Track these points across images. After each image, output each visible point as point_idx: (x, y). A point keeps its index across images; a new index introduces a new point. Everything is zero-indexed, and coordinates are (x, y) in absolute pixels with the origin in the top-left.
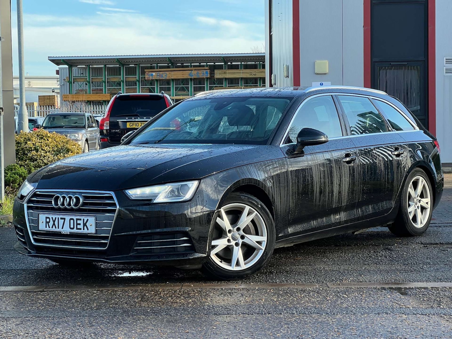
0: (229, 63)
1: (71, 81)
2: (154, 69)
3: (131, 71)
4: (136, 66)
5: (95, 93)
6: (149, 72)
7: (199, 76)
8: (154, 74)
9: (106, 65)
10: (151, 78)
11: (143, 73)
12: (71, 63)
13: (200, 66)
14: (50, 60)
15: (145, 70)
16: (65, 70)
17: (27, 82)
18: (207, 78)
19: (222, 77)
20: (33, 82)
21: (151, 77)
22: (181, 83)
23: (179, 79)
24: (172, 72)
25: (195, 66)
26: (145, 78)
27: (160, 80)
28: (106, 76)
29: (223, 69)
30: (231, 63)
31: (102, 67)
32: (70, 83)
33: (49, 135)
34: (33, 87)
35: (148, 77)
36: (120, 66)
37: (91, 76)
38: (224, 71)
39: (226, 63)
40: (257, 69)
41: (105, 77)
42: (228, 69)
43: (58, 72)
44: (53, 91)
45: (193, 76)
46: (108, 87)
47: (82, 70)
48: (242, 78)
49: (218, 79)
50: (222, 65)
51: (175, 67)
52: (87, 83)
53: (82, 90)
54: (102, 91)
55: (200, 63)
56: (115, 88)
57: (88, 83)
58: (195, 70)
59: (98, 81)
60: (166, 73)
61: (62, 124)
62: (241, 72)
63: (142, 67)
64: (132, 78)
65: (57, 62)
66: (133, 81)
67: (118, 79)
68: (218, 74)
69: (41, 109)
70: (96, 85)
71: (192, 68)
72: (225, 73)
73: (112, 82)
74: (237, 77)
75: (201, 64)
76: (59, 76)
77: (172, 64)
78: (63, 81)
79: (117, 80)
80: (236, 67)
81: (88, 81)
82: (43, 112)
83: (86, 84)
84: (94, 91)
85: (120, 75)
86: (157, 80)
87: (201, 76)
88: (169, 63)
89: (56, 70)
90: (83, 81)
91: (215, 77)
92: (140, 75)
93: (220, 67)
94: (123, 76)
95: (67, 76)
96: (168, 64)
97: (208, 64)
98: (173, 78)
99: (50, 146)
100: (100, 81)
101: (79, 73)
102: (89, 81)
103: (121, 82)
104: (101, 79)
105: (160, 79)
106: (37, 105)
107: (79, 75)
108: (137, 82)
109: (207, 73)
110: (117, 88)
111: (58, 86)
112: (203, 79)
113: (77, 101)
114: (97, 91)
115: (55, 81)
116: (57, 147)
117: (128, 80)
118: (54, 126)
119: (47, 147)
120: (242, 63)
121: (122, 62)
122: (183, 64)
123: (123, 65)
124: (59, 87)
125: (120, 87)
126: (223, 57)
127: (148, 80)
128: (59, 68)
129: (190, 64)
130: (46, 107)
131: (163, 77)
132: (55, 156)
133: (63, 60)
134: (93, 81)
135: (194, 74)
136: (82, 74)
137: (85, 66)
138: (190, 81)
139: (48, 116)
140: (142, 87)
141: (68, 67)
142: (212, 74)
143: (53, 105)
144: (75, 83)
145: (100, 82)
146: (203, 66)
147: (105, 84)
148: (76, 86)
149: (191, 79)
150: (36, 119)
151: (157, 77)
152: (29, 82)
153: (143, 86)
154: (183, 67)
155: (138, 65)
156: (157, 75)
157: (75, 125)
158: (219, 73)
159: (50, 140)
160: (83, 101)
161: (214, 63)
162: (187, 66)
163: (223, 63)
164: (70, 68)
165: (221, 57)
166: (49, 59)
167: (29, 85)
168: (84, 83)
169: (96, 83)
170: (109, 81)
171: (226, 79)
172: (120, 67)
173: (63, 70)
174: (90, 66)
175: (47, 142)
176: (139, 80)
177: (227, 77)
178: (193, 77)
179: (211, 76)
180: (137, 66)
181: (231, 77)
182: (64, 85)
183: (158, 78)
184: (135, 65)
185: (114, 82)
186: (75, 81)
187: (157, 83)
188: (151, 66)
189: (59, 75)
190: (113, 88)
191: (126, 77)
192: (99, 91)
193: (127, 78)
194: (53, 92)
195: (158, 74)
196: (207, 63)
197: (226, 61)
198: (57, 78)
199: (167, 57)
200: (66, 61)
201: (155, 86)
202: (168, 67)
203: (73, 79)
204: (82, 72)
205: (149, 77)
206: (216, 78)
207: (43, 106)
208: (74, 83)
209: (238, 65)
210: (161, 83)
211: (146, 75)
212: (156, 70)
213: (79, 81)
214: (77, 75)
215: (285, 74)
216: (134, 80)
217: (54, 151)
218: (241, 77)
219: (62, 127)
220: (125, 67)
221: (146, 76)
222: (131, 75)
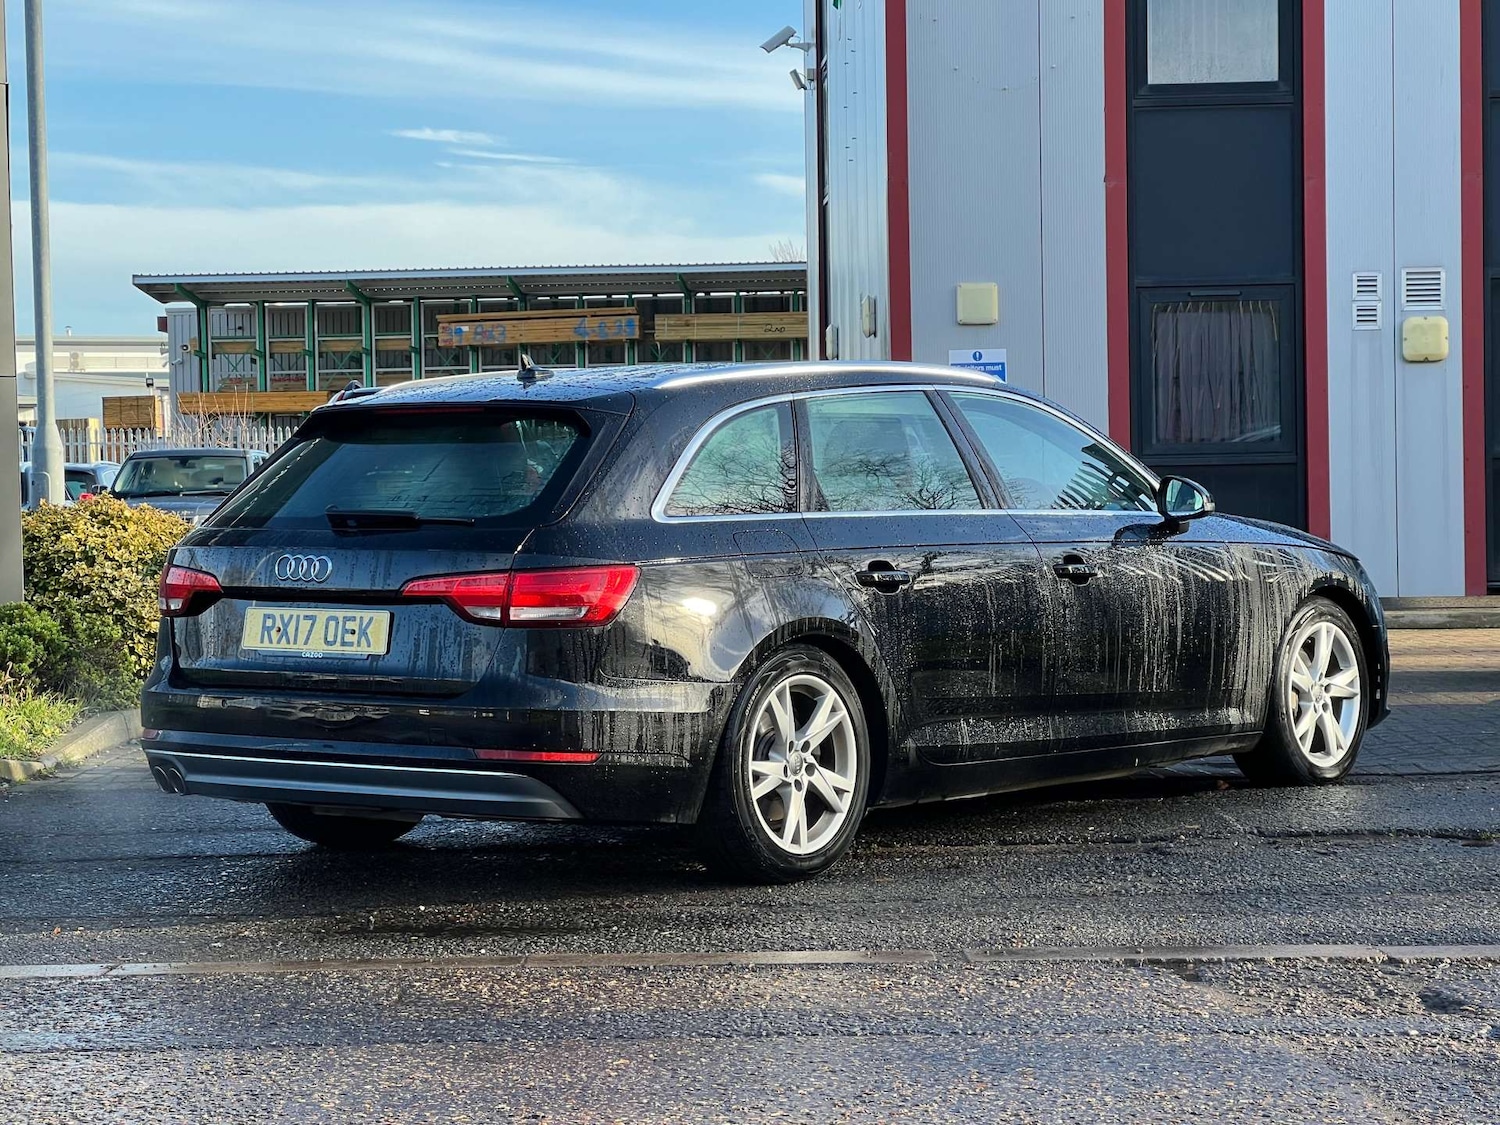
0: (699, 294)
1: (204, 351)
2: (467, 313)
3: (393, 320)
4: (408, 303)
5: (281, 389)
6: (450, 322)
7: (607, 334)
8: (465, 328)
9: (314, 301)
10: (456, 341)
11: (432, 326)
12: (204, 294)
13: (609, 304)
14: (140, 286)
15: (437, 317)
16: (186, 317)
17: (68, 354)
18: (632, 342)
19: (678, 338)
20: (86, 354)
21: (458, 338)
22: (550, 356)
23: (543, 345)
24: (524, 321)
25: (592, 304)
26: (438, 341)
27: (484, 348)
28: (316, 335)
29: (681, 313)
30: (707, 293)
31: (302, 309)
32: (202, 356)
33: (127, 513)
34: (87, 371)
35: (446, 338)
36: (359, 305)
37: (267, 336)
38: (684, 317)
39: (690, 293)
40: (788, 311)
41: (310, 337)
42: (696, 312)
43: (163, 324)
44: (150, 382)
45: (588, 334)
46: (322, 371)
47: (239, 318)
48: (740, 342)
49: (666, 344)
50: (679, 300)
51: (531, 306)
52: (254, 357)
53: (239, 381)
54: (301, 383)
55: (609, 295)
56: (342, 374)
57: (258, 358)
58: (592, 316)
59: (292, 350)
60: (501, 326)
61: (176, 484)
62: (739, 320)
63: (427, 307)
64: (395, 341)
65: (160, 291)
66: (402, 351)
67: (353, 344)
68: (666, 329)
69: (109, 440)
70: (285, 364)
71: (586, 310)
72: (688, 325)
73: (334, 353)
74: (724, 337)
75: (614, 296)
76: (165, 335)
77: (523, 297)
78: (180, 351)
79: (351, 349)
80: (723, 306)
81: (257, 352)
82: (118, 448)
83: (253, 361)
84: (280, 383)
85: (361, 331)
86: (475, 349)
87: (612, 334)
88: (512, 294)
89: (159, 318)
90: (245, 351)
91: (656, 338)
92: (422, 333)
93: (673, 307)
94: (367, 337)
95: (192, 337)
96: (510, 297)
97: (634, 296)
98: (523, 341)
99: (132, 548)
100: (298, 350)
101: (232, 326)
102: (262, 350)
103: (364, 355)
104: (301, 344)
105: (485, 343)
106: (97, 426)
107: (232, 334)
108: (413, 354)
109: (630, 324)
110: (350, 373)
111: (164, 366)
112: (620, 344)
113: (222, 414)
114: (287, 383)
115: (156, 351)
116: (152, 550)
117: (383, 347)
118: (151, 490)
119: (123, 550)
120: (741, 294)
121: (364, 292)
122: (557, 296)
123: (369, 301)
124: (167, 370)
125: (360, 370)
126: (681, 275)
127: (448, 349)
128: (168, 311)
129: (577, 298)
130: (126, 433)
131: (493, 338)
132: (148, 578)
133: (179, 285)
134: (275, 350)
135: (593, 328)
136: (240, 328)
137: (248, 305)
138: (577, 350)
139: (131, 458)
140: (427, 368)
141: (195, 306)
142: (647, 326)
143: (146, 426)
144: (218, 356)
145: (297, 353)
146: (620, 303)
147: (312, 361)
148: (219, 369)
149: (582, 345)
150: (94, 471)
151: (474, 338)
152: (75, 356)
153: (432, 366)
154: (556, 305)
155: (416, 300)
156: (476, 333)
157: (216, 486)
158: (669, 325)
159: (132, 528)
160: (242, 414)
161: (655, 294)
162: (570, 305)
163: (682, 295)
164: (202, 311)
165: (675, 274)
166: (136, 282)
167: (75, 364)
168: (248, 357)
169: (285, 357)
170: (324, 349)
171: (690, 343)
172: (360, 308)
173: (178, 318)
174: (266, 304)
175: (121, 533)
176: (418, 347)
177: (695, 338)
178: (587, 339)
179: (644, 335)
180: (412, 304)
181: (707, 337)
182: (182, 363)
183: (478, 341)
184: (405, 300)
185: (342, 353)
186: (217, 350)
187: (475, 357)
188: (458, 305)
189: (166, 331)
190: (338, 374)
191: (378, 338)
192: (292, 383)
193: (380, 343)
194: (148, 385)
195: (479, 330)
196: (630, 294)
197: (689, 287)
198: (162, 344)
199: (505, 277)
200: (188, 288)
201: (468, 365)
202: (511, 307)
203: (212, 343)
204: (239, 324)
205: (451, 340)
206: (660, 342)
207: (118, 431)
208: (214, 357)
209: (729, 299)
210: (489, 358)
211: (440, 330)
212: (471, 316)
213: (229, 350)
214: (224, 334)
215: (867, 327)
216: (405, 346)
217: (146, 563)
218: (738, 337)
219: (176, 494)
220: (375, 309)
221: (442, 337)
222: (394, 331)
